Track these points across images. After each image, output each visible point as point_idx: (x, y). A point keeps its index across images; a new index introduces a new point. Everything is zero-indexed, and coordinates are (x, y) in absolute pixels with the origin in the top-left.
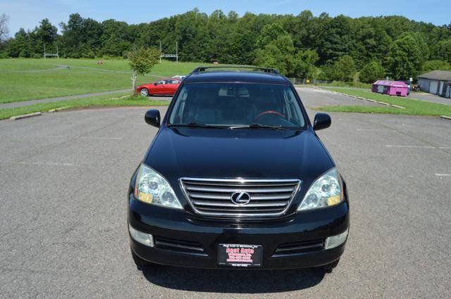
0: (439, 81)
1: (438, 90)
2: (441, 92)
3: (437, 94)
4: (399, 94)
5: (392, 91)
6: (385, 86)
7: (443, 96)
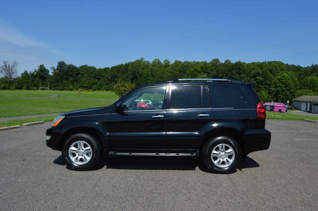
0: (307, 102)
1: (307, 108)
2: (308, 110)
3: (306, 111)
4: (280, 111)
5: (276, 109)
6: (271, 106)
7: (310, 112)
